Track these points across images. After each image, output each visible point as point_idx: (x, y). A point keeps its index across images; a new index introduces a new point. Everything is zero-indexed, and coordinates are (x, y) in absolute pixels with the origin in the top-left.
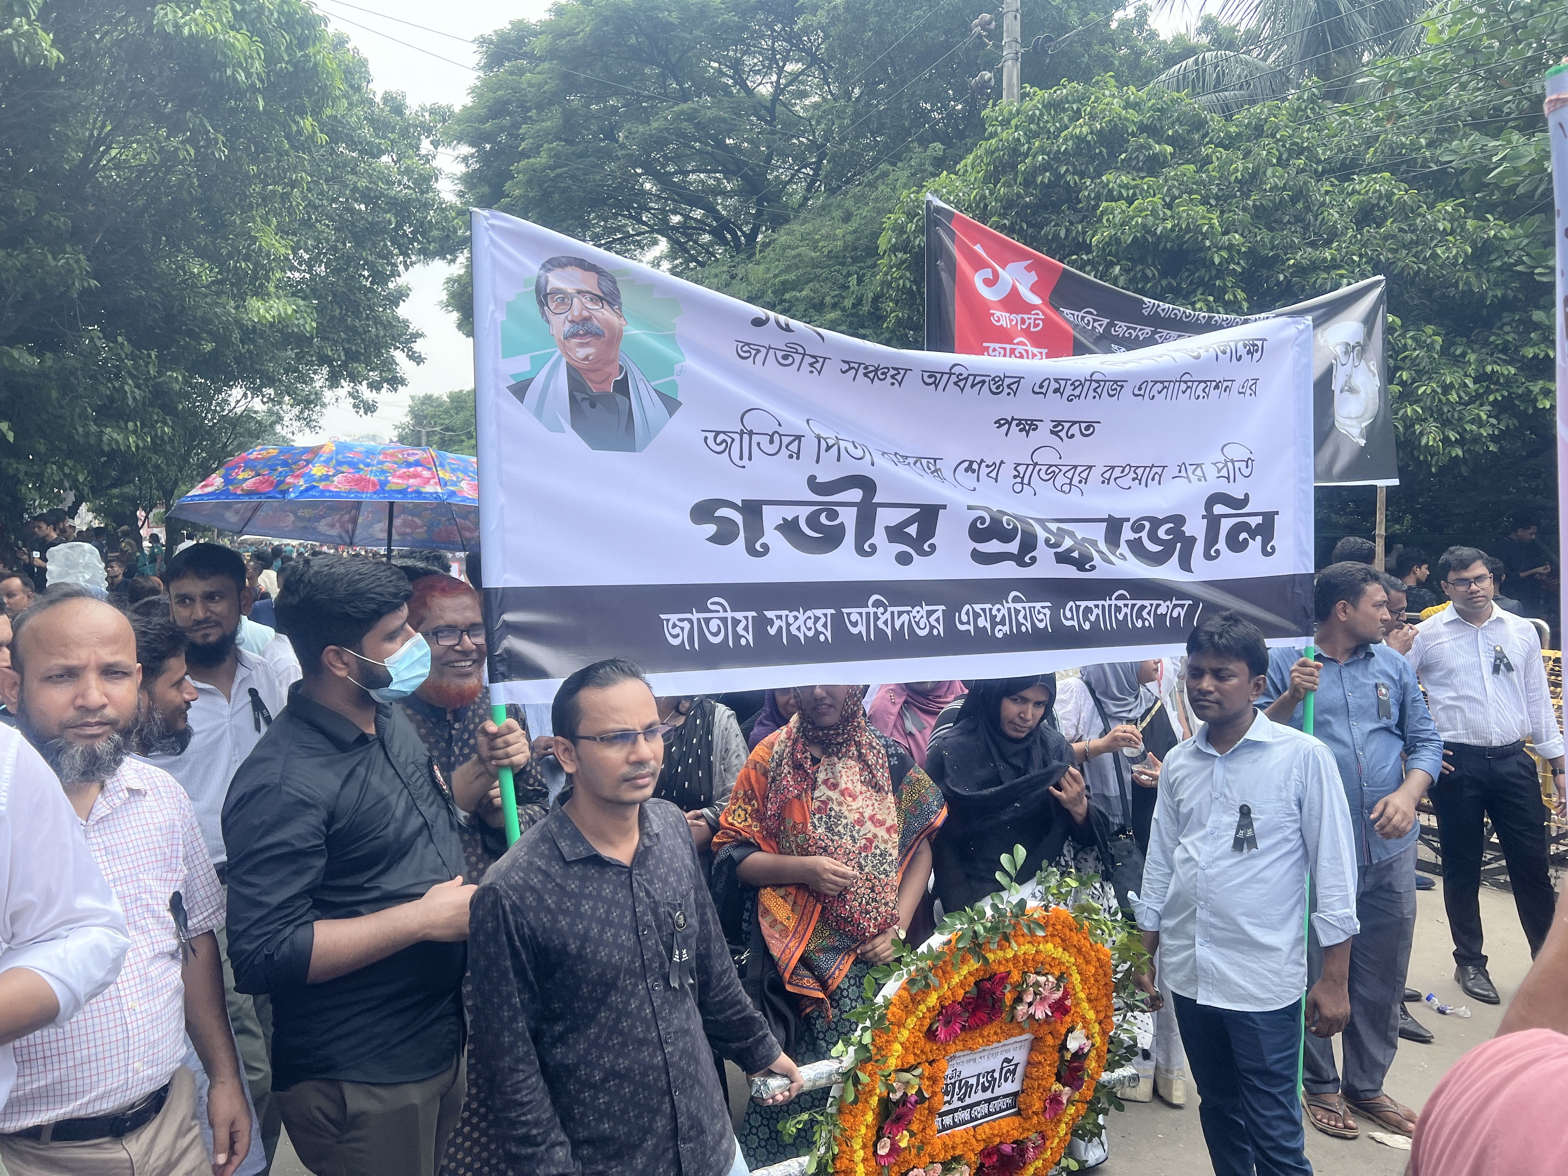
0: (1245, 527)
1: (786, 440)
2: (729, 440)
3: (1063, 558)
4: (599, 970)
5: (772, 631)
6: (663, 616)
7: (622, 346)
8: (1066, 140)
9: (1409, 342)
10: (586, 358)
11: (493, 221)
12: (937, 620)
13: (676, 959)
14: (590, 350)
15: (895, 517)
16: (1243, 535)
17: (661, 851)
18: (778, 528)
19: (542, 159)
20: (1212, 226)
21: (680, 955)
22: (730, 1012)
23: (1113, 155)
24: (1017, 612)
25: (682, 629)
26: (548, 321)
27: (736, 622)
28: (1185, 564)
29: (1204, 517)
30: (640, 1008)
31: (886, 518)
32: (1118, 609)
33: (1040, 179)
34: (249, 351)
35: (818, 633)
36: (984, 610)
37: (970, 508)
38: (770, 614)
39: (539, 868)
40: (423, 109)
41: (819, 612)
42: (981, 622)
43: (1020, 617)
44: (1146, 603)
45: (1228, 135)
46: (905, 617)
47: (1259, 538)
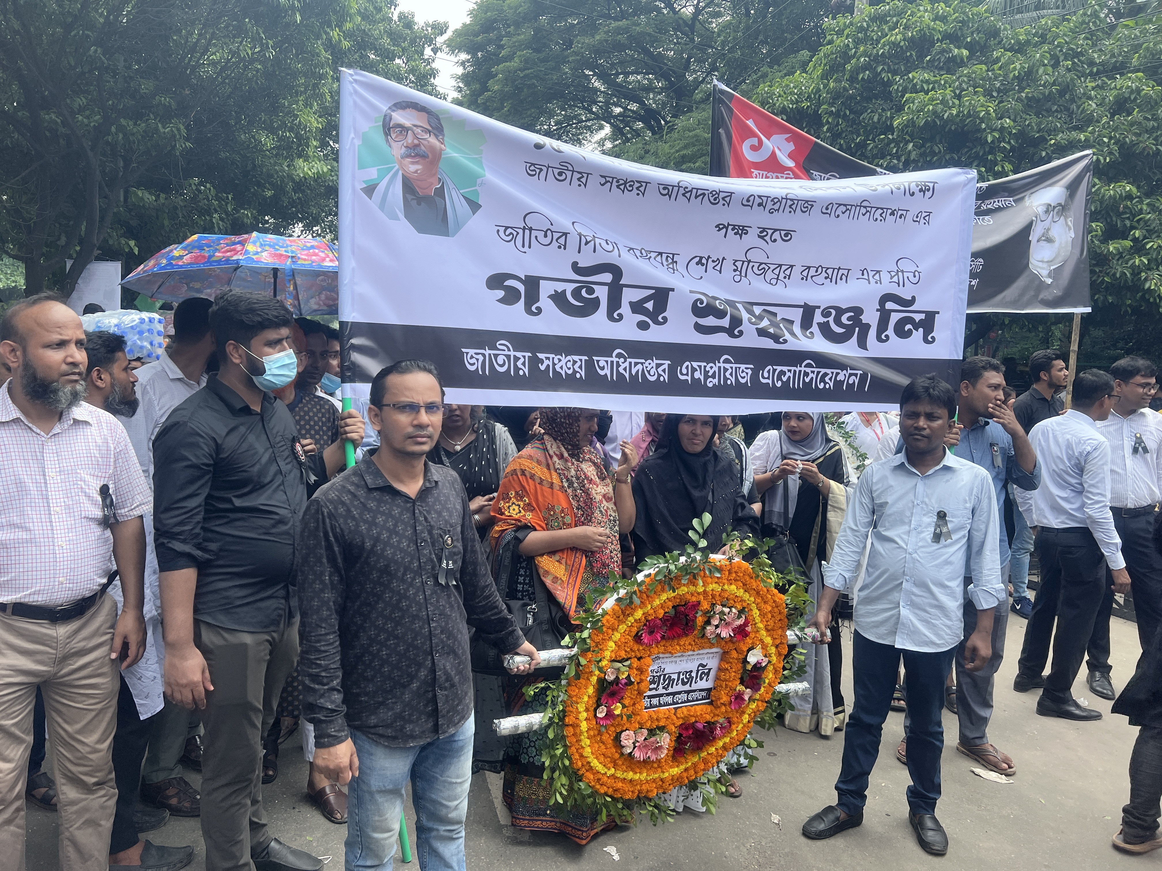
0: (910, 320)
1: (556, 236)
2: (515, 234)
3: (762, 333)
4: (386, 563)
5: (543, 368)
6: (464, 350)
7: (441, 165)
8: (884, 45)
9: (1145, 207)
10: (416, 172)
11: (356, 77)
12: (664, 371)
13: (444, 565)
14: (419, 167)
15: (636, 295)
16: (908, 327)
17: (439, 494)
18: (550, 297)
19: (514, 64)
20: (988, 113)
21: (447, 564)
22: (489, 613)
23: (921, 56)
24: (726, 370)
25: (477, 360)
26: (390, 146)
27: (517, 359)
28: (862, 344)
29: (878, 310)
30: (416, 594)
31: (629, 296)
32: (806, 374)
33: (861, 76)
34: (299, 198)
35: (575, 372)
36: (700, 367)
37: (691, 292)
38: (541, 356)
39: (349, 491)
40: (427, 25)
41: (576, 358)
42: (697, 375)
43: (728, 374)
44: (829, 371)
45: (1018, 42)
46: (640, 367)
47: (921, 330)
